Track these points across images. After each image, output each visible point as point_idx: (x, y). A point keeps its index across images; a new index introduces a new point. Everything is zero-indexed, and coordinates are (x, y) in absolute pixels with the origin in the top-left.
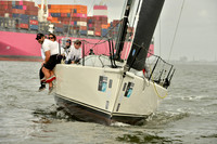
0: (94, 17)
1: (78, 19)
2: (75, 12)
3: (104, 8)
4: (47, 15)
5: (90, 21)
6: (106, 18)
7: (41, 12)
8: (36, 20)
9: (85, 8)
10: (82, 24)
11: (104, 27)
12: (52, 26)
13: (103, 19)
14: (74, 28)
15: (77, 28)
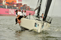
0: (18, 4)
1: (14, 4)
2: (13, 2)
3: (21, 1)
4: (5, 3)
5: (17, 5)
6: (22, 4)
7: (3, 2)
8: (2, 4)
9: (16, 1)
10: (15, 5)
11: (21, 6)
12: (6, 6)
13: (21, 4)
14: (13, 7)
15: (14, 6)
